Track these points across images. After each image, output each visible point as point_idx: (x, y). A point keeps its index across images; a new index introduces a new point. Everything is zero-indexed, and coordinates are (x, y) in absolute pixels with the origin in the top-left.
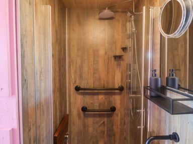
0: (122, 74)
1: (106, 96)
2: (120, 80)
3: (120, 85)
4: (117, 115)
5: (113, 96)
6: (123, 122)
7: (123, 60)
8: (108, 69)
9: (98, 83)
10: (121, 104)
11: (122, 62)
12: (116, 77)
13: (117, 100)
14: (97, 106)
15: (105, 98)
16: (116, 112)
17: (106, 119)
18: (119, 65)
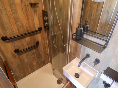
0: (39, 18)
1: (31, 37)
2: (38, 23)
3: (39, 27)
4: (41, 45)
5: (36, 35)
6: (44, 48)
7: (38, 7)
8: (27, 16)
9: (22, 29)
10: (41, 38)
11: (37, 8)
12: (35, 22)
13: (39, 37)
14: (26, 45)
15: (31, 39)
16: (40, 44)
17: (34, 51)
18: (35, 11)
